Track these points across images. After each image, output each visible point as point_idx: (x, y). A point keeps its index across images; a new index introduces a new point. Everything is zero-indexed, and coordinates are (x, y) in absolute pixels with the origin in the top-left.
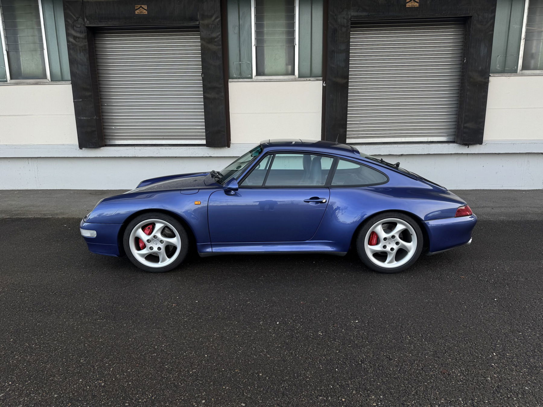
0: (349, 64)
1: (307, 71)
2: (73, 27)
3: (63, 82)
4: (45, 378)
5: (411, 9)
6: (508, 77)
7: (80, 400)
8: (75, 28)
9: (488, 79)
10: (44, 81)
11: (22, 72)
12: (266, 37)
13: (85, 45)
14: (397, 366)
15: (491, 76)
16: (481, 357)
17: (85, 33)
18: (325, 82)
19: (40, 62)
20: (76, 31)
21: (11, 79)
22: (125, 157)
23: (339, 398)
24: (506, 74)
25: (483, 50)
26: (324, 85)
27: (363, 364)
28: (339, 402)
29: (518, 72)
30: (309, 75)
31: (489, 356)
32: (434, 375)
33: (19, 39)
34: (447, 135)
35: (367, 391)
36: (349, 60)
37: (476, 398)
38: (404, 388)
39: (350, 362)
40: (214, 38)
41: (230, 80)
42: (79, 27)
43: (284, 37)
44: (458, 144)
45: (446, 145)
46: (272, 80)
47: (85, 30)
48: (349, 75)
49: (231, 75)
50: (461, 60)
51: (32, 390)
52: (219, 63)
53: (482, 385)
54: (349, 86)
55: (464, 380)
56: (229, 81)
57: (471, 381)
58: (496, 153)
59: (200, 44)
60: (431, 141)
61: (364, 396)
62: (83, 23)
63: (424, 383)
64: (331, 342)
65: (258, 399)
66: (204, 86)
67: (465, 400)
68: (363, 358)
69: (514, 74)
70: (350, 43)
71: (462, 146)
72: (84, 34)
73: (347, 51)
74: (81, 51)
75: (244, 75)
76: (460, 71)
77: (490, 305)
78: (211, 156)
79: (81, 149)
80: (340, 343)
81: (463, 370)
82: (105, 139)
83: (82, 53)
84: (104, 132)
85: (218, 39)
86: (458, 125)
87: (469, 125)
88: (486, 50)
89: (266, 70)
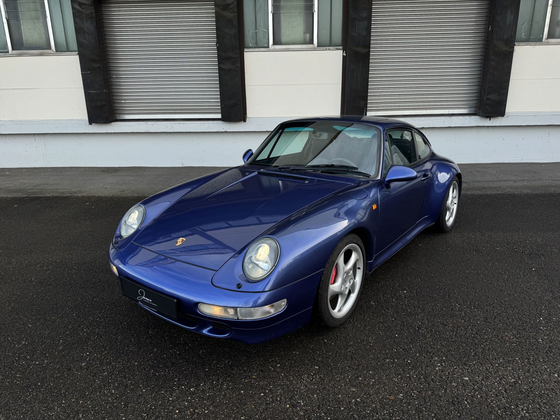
0: (370, 32)
1: (326, 39)
3: (68, 53)
4: (119, 348)
6: (533, 46)
7: (161, 367)
9: (513, 48)
10: (48, 52)
11: (24, 42)
12: (282, 3)
13: (92, 13)
14: (452, 331)
15: (516, 45)
16: (529, 321)
18: (345, 51)
19: (43, 31)
21: (12, 50)
22: (137, 132)
23: (404, 360)
24: (531, 43)
25: (509, 17)
26: (344, 55)
27: (420, 330)
28: (406, 364)
29: (543, 41)
30: (328, 44)
31: (537, 320)
32: (489, 338)
33: (19, 6)
34: (469, 107)
35: (430, 353)
36: (370, 28)
37: (532, 358)
38: (463, 350)
39: (407, 328)
40: (230, 5)
41: (245, 49)
43: (302, 3)
44: (479, 117)
45: (468, 117)
46: (290, 50)
48: (371, 44)
49: (246, 45)
50: (486, 28)
51: (112, 359)
52: (234, 31)
53: (535, 346)
54: (370, 55)
55: (518, 342)
56: (245, 51)
57: (524, 343)
58: (517, 126)
59: (214, 11)
60: (453, 113)
61: (427, 358)
63: (481, 345)
64: (385, 310)
65: (330, 362)
66: (219, 57)
67: (522, 359)
68: (419, 325)
69: (539, 43)
70: (372, 10)
71: (484, 118)
72: (91, 1)
73: (369, 19)
74: (88, 19)
75: (260, 45)
76: (484, 40)
77: (529, 275)
78: (226, 131)
79: (90, 124)
80: (394, 312)
81: (515, 334)
82: (115, 113)
83: (89, 22)
84: (114, 106)
85: (233, 5)
86: (480, 97)
87: (492, 97)
88: (513, 17)
89: (283, 39)
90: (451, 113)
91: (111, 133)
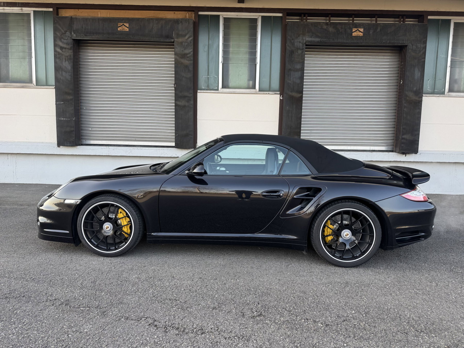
0: (303, 82)
1: (266, 85)
2: (61, 39)
3: (46, 87)
5: (356, 37)
6: (437, 97)
8: (62, 40)
9: (421, 98)
10: (29, 85)
11: (10, 77)
12: (231, 56)
13: (70, 55)
15: (424, 96)
17: (71, 44)
18: (282, 96)
19: (28, 68)
20: (63, 42)
22: (99, 156)
24: (436, 95)
25: (417, 74)
26: (281, 98)
29: (445, 94)
30: (268, 90)
33: (10, 48)
34: (387, 145)
36: (303, 79)
40: (187, 54)
41: (199, 91)
42: (67, 40)
43: (247, 56)
44: (396, 153)
45: (387, 153)
46: (236, 93)
47: (72, 42)
48: (304, 91)
49: (199, 87)
50: (398, 82)
52: (190, 75)
54: (303, 100)
58: (428, 162)
59: (174, 59)
62: (70, 36)
66: (176, 96)
69: (443, 95)
70: (304, 64)
71: (401, 154)
72: (71, 46)
73: (302, 70)
74: (67, 60)
75: (211, 88)
76: (397, 92)
78: (178, 156)
79: (59, 147)
82: (81, 138)
83: (67, 62)
84: (81, 133)
85: (190, 55)
86: (396, 137)
87: (407, 136)
88: (419, 74)
89: (230, 84)
90: (372, 149)
91: (76, 155)
